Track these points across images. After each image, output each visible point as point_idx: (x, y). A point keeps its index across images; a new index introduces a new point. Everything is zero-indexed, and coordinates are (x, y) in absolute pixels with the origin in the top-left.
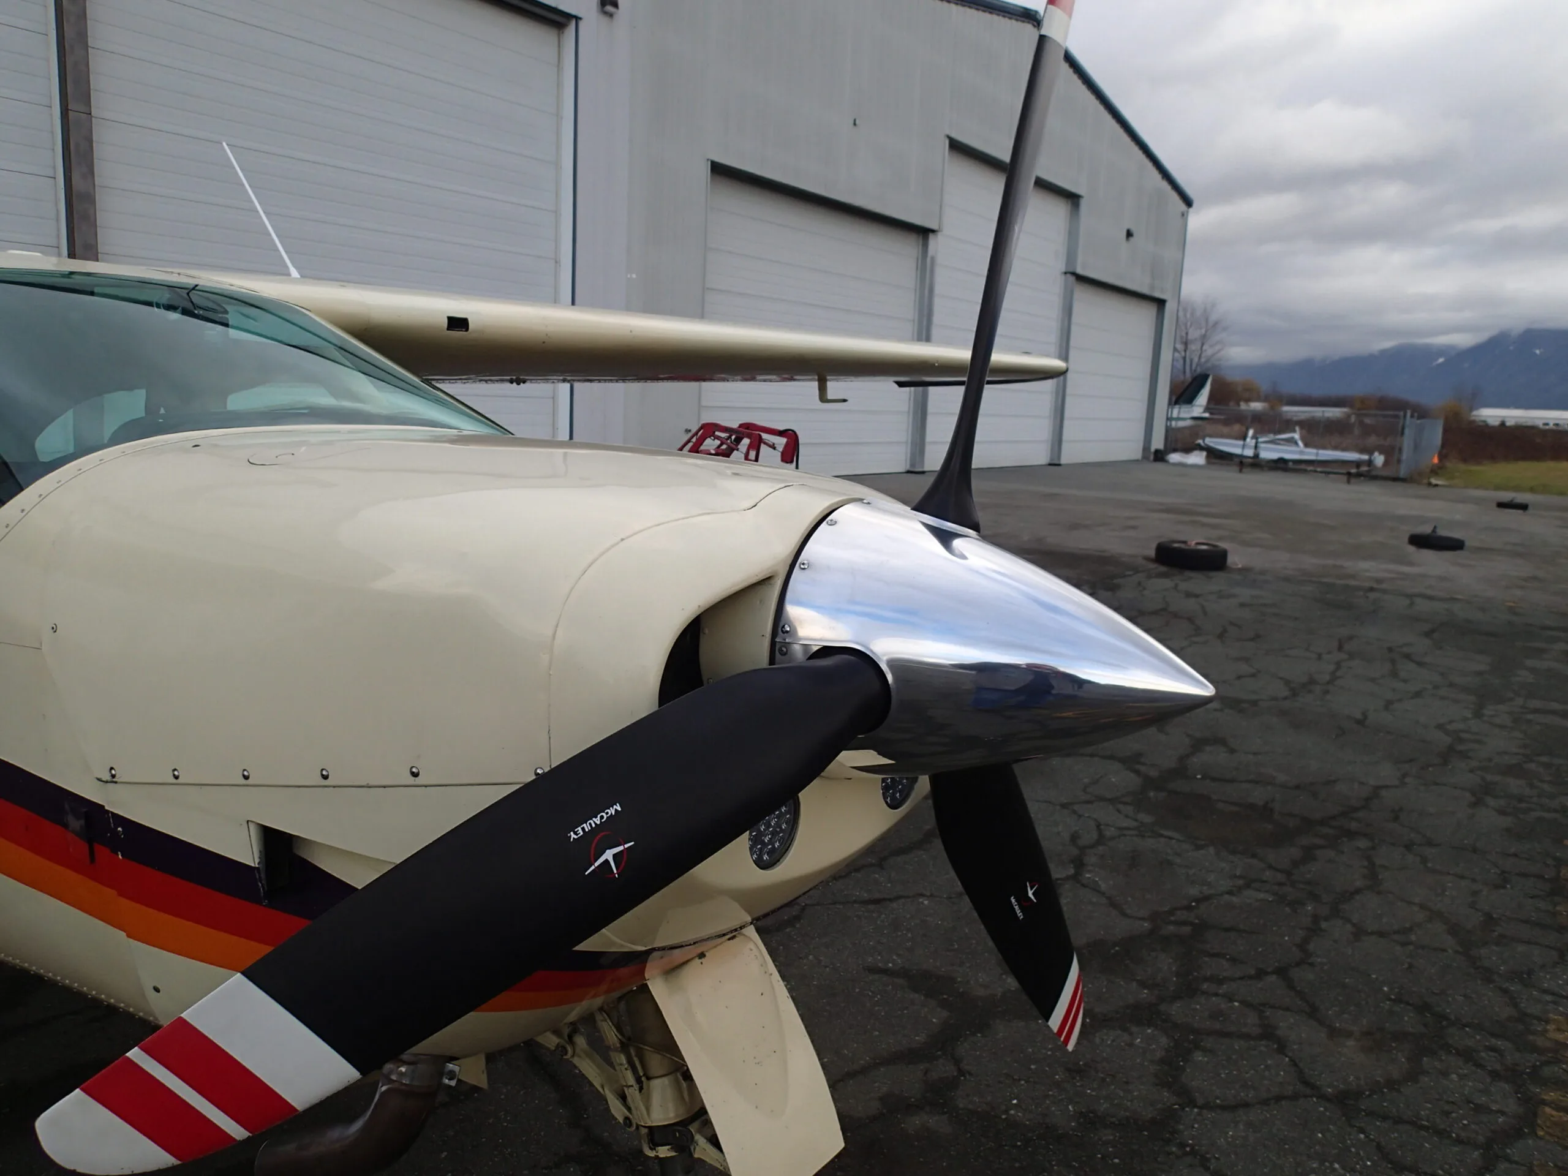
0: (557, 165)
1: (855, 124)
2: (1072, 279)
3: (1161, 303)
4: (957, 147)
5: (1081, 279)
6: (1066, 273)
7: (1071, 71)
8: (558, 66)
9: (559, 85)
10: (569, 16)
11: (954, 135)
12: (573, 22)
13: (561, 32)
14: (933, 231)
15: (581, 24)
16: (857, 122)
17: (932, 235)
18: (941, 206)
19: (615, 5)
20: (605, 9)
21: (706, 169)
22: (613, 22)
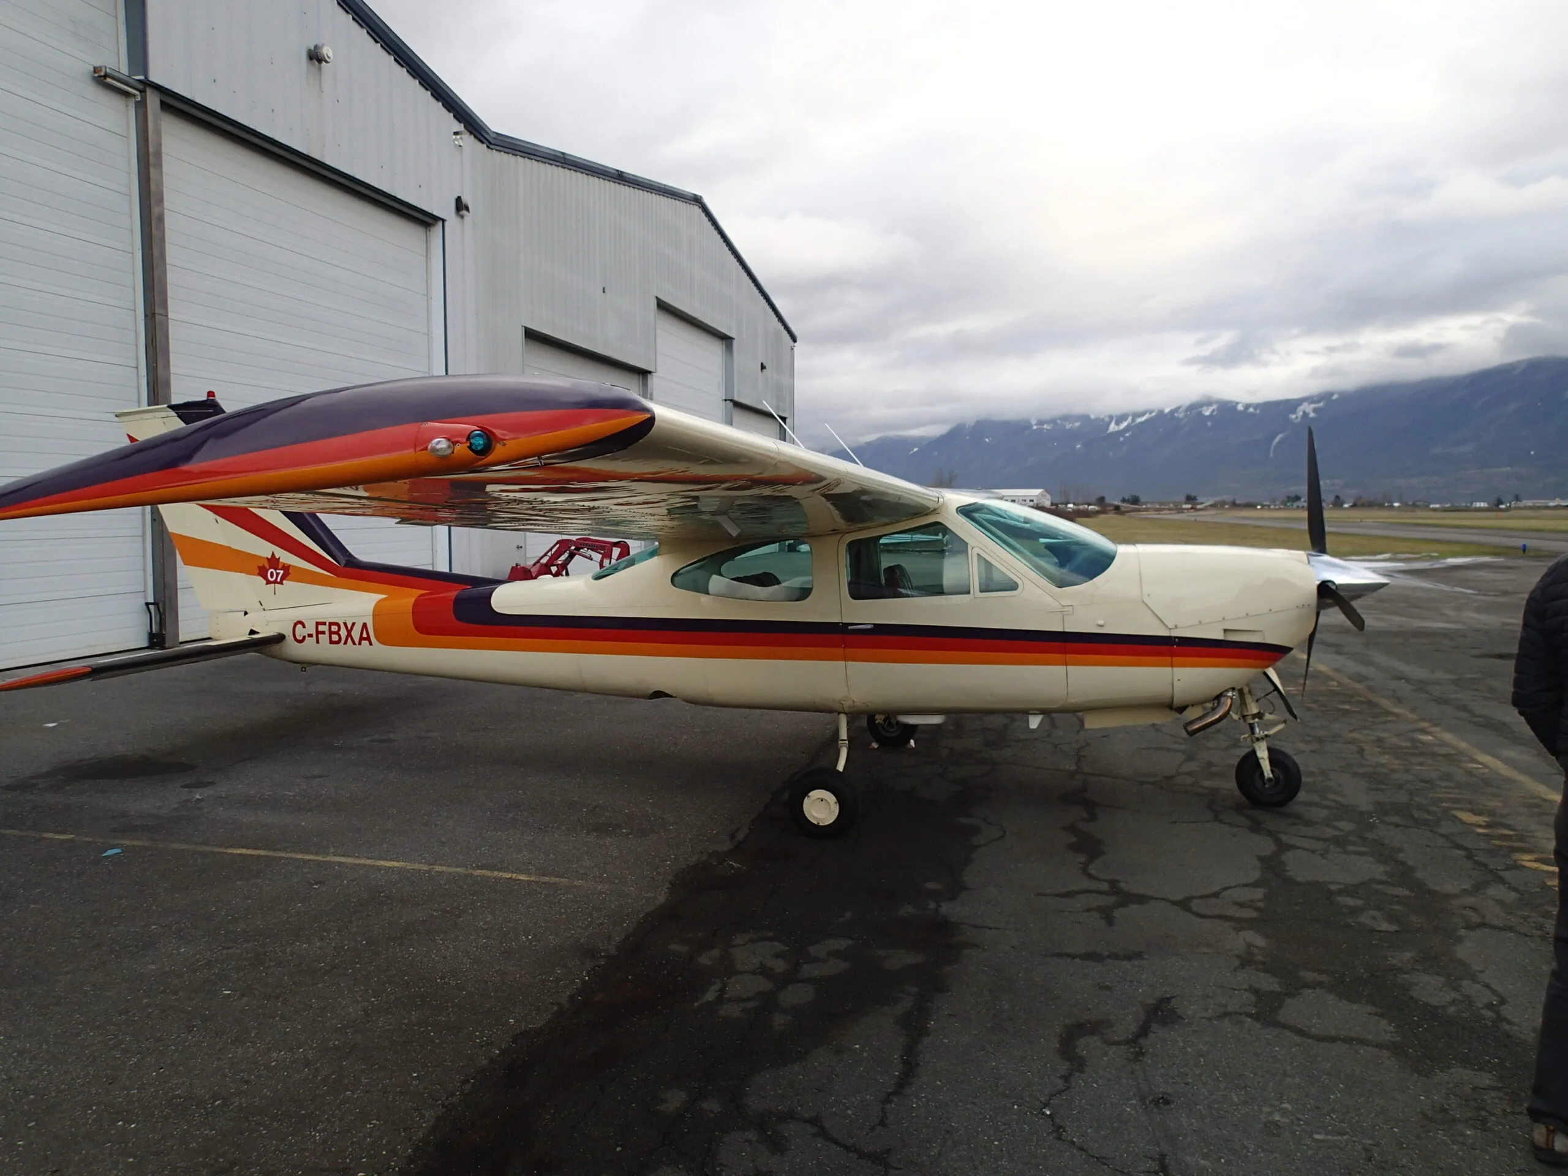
0: (429, 334)
1: (604, 292)
2: (730, 404)
3: (783, 420)
4: (663, 306)
5: (737, 405)
6: (726, 400)
7: (722, 240)
8: (427, 257)
9: (428, 271)
10: (436, 219)
11: (659, 297)
12: (440, 223)
13: (428, 230)
14: (650, 372)
15: (446, 224)
16: (605, 290)
17: (649, 376)
18: (656, 353)
19: (467, 209)
20: (461, 213)
21: (521, 334)
22: (463, 223)
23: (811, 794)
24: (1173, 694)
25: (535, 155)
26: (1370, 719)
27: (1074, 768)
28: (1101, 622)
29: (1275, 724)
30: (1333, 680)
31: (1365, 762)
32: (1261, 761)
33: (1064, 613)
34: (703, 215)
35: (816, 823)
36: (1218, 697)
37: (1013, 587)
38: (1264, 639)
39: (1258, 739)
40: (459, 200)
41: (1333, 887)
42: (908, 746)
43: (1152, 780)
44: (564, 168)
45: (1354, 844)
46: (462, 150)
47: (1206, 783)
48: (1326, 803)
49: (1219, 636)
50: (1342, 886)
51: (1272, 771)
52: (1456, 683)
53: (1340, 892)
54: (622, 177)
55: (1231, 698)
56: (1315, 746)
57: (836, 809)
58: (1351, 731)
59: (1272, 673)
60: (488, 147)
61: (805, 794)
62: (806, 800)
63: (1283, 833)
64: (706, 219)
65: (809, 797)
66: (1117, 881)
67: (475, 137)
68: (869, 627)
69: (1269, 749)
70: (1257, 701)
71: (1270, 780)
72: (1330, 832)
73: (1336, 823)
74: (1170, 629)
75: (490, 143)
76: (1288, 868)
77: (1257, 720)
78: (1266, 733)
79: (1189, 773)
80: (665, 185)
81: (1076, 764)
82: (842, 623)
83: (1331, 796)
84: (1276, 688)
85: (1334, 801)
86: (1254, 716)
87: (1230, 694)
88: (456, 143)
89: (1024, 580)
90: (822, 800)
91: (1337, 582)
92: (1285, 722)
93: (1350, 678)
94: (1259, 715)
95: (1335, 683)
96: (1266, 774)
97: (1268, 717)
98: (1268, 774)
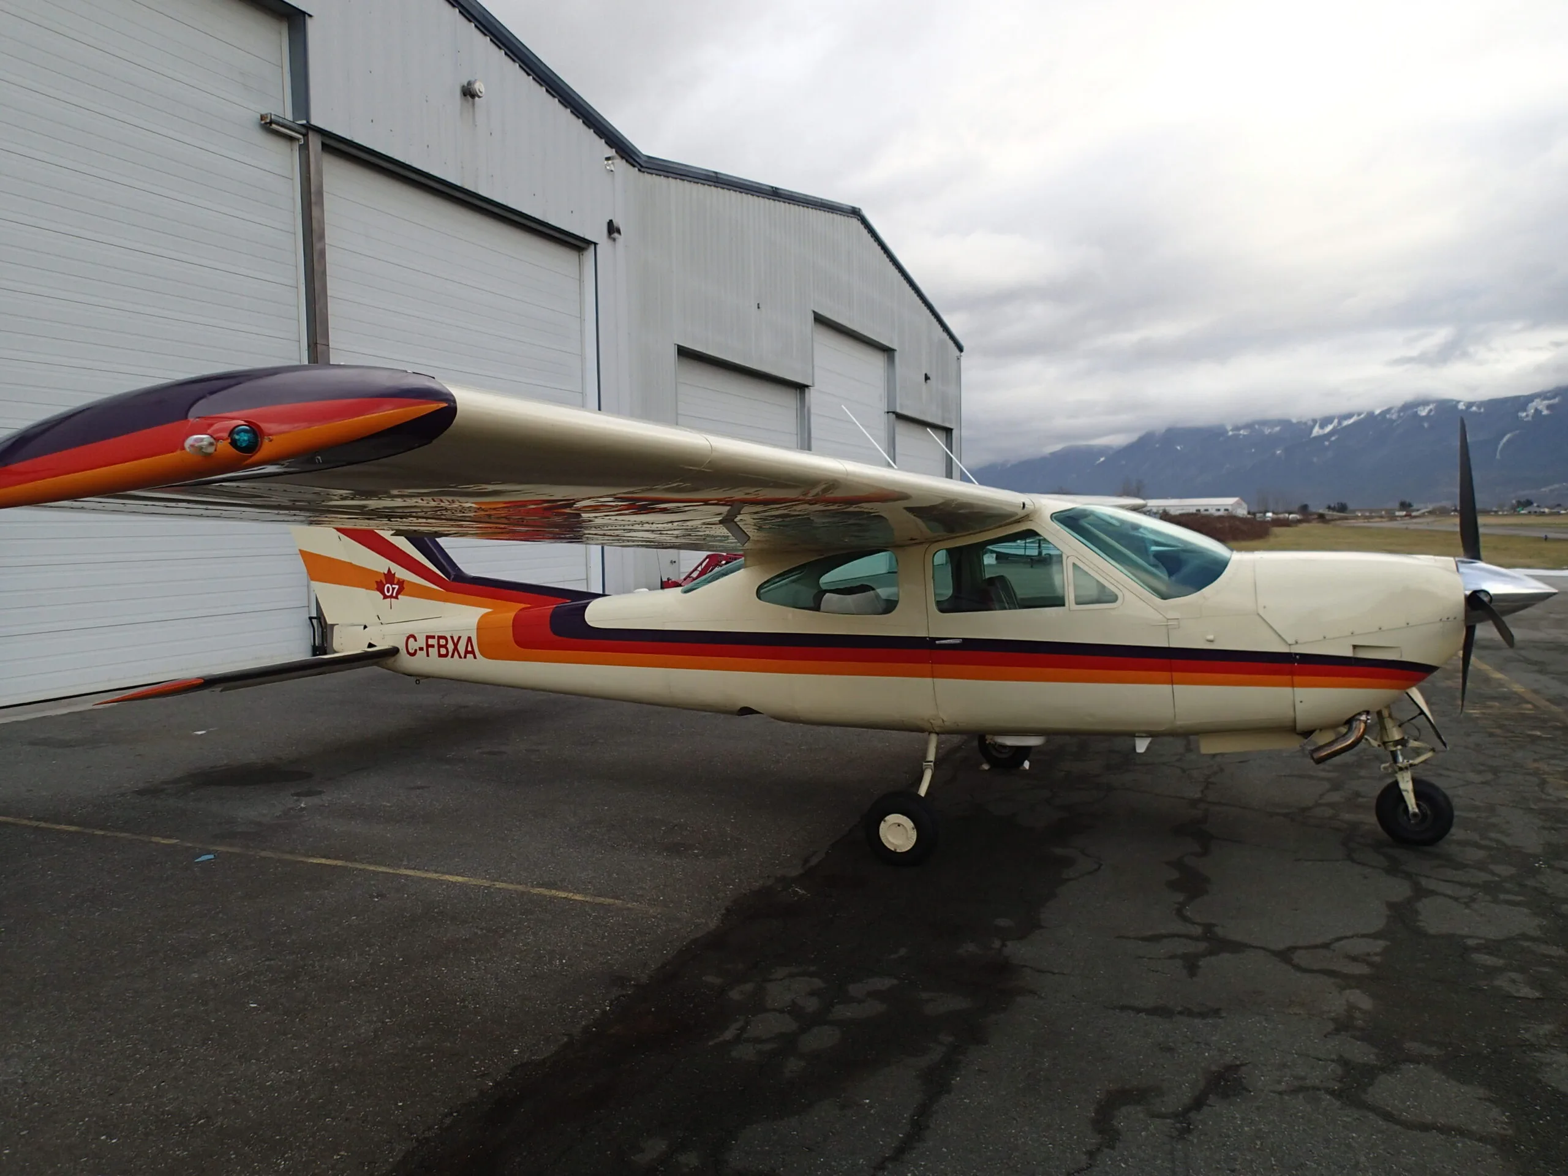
0: (582, 357)
1: (759, 308)
2: (893, 416)
3: (948, 431)
4: (820, 320)
5: (900, 417)
6: (888, 412)
7: (882, 252)
8: (580, 280)
9: (581, 293)
10: (589, 243)
11: (816, 310)
12: (592, 247)
13: (581, 253)
14: (807, 386)
15: (598, 247)
16: (760, 306)
17: (807, 390)
18: (813, 367)
19: (619, 231)
20: (612, 236)
21: (673, 351)
22: (615, 244)
23: (887, 818)
24: (1295, 718)
25: (688, 176)
26: (1562, 747)
27: (1198, 795)
28: (1211, 637)
29: (1417, 752)
30: (1528, 702)
31: (1544, 796)
32: (1404, 794)
33: (1169, 627)
34: (862, 227)
35: (893, 849)
36: (1349, 722)
37: (1114, 599)
38: (1401, 657)
39: (1401, 769)
40: (610, 223)
41: (1470, 942)
42: (1021, 768)
43: (1286, 811)
44: (717, 187)
45: (1508, 892)
46: (614, 174)
47: (1347, 816)
48: (1483, 842)
49: (1349, 653)
50: (1482, 941)
51: (1418, 805)
53: (1477, 949)
54: (777, 193)
55: (1365, 722)
56: (1489, 776)
57: (913, 836)
58: (1535, 760)
59: (1415, 694)
60: (639, 170)
61: (882, 818)
62: (882, 825)
63: (1427, 877)
64: (865, 231)
65: (885, 821)
66: (1214, 925)
67: (627, 161)
68: (958, 641)
69: (1415, 781)
70: (1400, 726)
71: (1415, 815)
72: (1484, 877)
73: (1492, 867)
74: (1290, 645)
75: (642, 166)
76: (1420, 918)
77: (1399, 747)
78: (1411, 762)
79: (1331, 805)
80: (821, 199)
81: (1202, 792)
82: (930, 638)
83: (1493, 835)
84: (1422, 713)
85: (1497, 841)
86: (1397, 743)
87: (1363, 718)
88: (608, 168)
89: (1125, 591)
90: (899, 826)
92: (1433, 750)
93: (1548, 700)
94: (1402, 742)
95: (1530, 706)
96: (1410, 808)
97: (1413, 744)
98: (1413, 808)
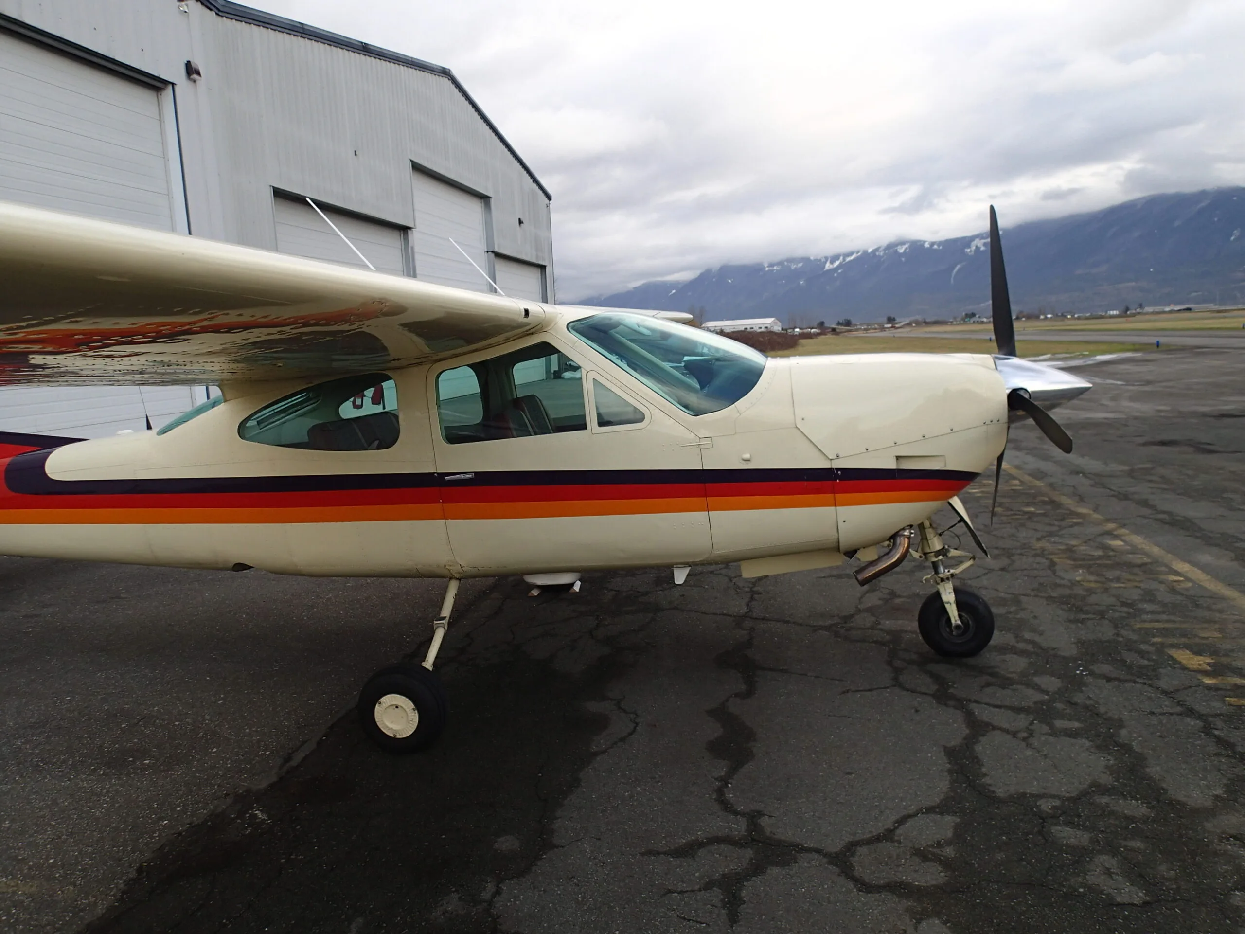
0: (169, 195)
1: (356, 155)
2: (493, 255)
3: (543, 268)
4: (417, 168)
5: (498, 255)
6: (487, 252)
8: (159, 120)
9: (163, 133)
10: (166, 83)
11: (414, 159)
12: (170, 87)
13: (159, 94)
14: (410, 228)
15: (177, 88)
16: (357, 153)
17: (409, 231)
18: (413, 211)
19: (198, 73)
20: (192, 77)
21: (270, 193)
22: (196, 86)
23: (383, 700)
24: (839, 539)
25: (272, 25)
26: (1056, 523)
27: (743, 610)
28: (747, 456)
29: (959, 561)
30: (1015, 478)
31: (1058, 581)
32: (947, 606)
33: (703, 447)
34: (453, 86)
35: (392, 736)
36: (894, 537)
37: (638, 417)
38: (945, 466)
39: (942, 580)
40: (188, 65)
41: (1046, 806)
42: (571, 591)
43: (829, 622)
44: (304, 38)
45: (1062, 717)
46: (188, 16)
47: (888, 624)
48: (1021, 646)
49: (892, 465)
50: (1057, 803)
51: (960, 616)
52: (1131, 474)
53: (1054, 817)
54: (366, 48)
55: (909, 538)
56: (1005, 561)
57: (414, 718)
58: (1039, 539)
59: (956, 502)
60: (217, 14)
61: (376, 700)
62: (377, 707)
63: (976, 702)
64: (456, 91)
65: (380, 703)
66: (760, 814)
67: (202, 4)
68: (468, 476)
69: (956, 591)
70: (940, 535)
71: (958, 627)
72: (1032, 697)
73: (1037, 680)
74: (831, 460)
75: (219, 10)
76: (984, 770)
77: (940, 557)
78: (952, 571)
79: (870, 610)
80: (412, 58)
81: (748, 605)
82: (438, 474)
83: (1027, 635)
84: (962, 520)
85: (1033, 642)
86: (938, 553)
87: (906, 533)
88: (181, 9)
89: (652, 407)
90: (397, 707)
91: (1030, 389)
92: (974, 558)
93: (1030, 475)
94: (943, 552)
95: (1017, 482)
96: (953, 621)
97: (953, 553)
98: (956, 621)
